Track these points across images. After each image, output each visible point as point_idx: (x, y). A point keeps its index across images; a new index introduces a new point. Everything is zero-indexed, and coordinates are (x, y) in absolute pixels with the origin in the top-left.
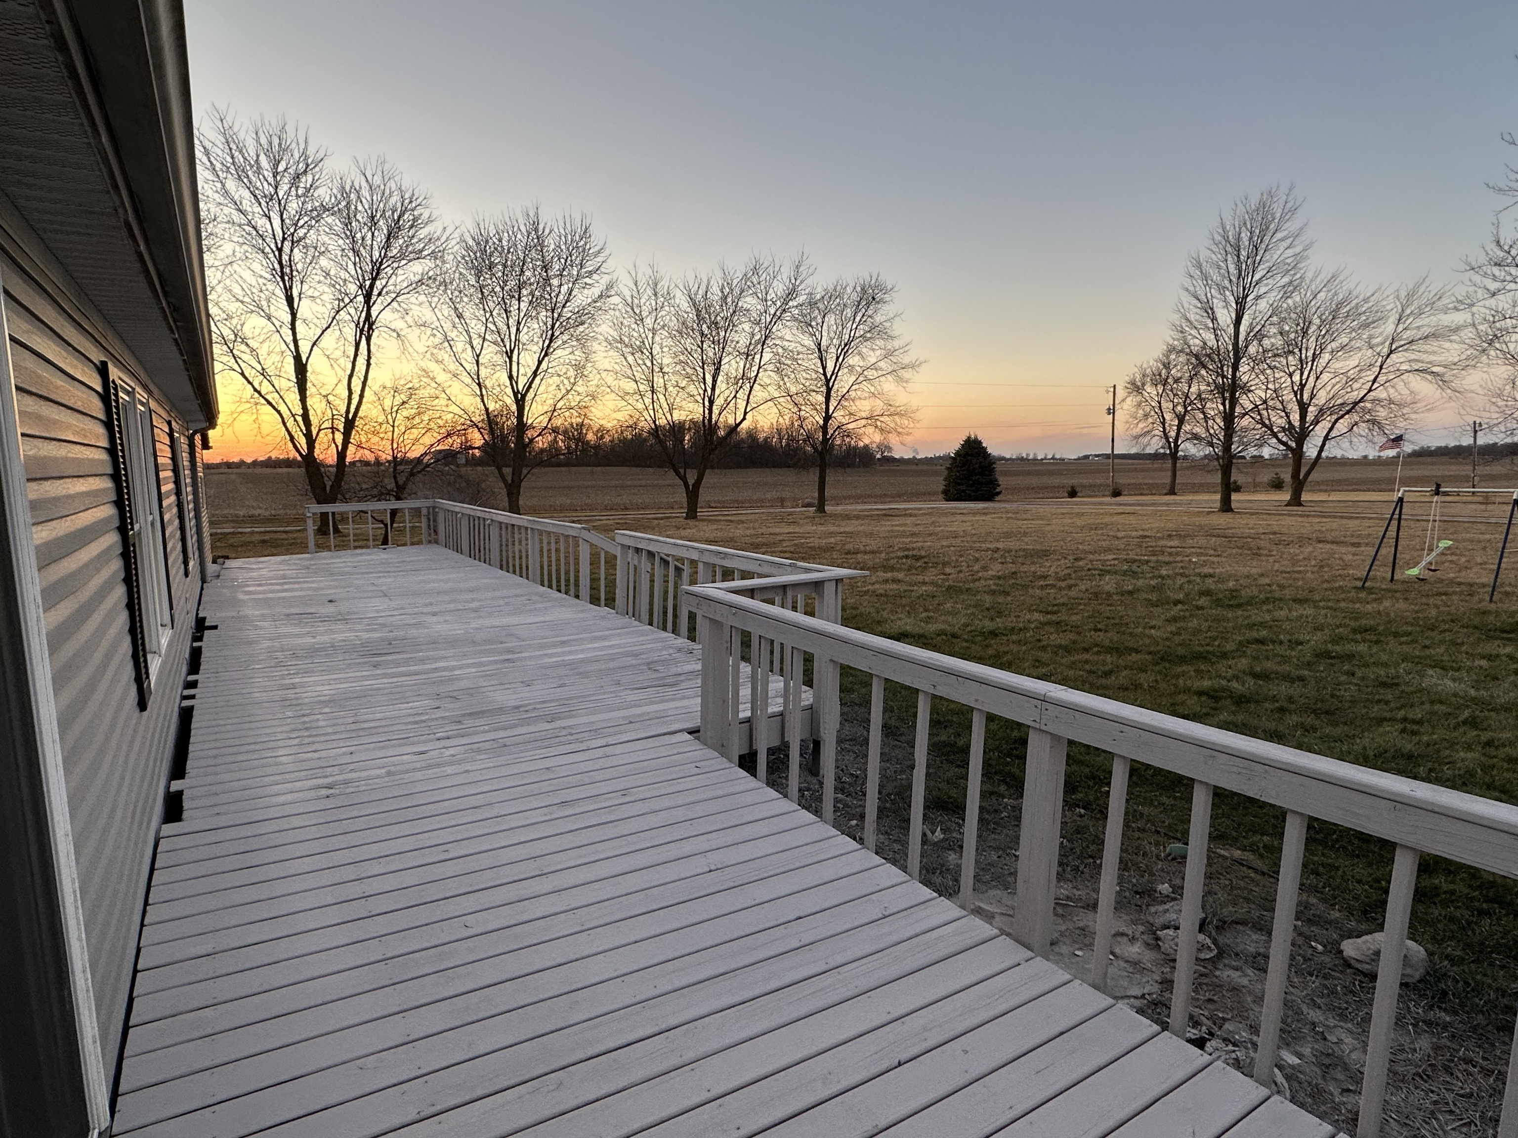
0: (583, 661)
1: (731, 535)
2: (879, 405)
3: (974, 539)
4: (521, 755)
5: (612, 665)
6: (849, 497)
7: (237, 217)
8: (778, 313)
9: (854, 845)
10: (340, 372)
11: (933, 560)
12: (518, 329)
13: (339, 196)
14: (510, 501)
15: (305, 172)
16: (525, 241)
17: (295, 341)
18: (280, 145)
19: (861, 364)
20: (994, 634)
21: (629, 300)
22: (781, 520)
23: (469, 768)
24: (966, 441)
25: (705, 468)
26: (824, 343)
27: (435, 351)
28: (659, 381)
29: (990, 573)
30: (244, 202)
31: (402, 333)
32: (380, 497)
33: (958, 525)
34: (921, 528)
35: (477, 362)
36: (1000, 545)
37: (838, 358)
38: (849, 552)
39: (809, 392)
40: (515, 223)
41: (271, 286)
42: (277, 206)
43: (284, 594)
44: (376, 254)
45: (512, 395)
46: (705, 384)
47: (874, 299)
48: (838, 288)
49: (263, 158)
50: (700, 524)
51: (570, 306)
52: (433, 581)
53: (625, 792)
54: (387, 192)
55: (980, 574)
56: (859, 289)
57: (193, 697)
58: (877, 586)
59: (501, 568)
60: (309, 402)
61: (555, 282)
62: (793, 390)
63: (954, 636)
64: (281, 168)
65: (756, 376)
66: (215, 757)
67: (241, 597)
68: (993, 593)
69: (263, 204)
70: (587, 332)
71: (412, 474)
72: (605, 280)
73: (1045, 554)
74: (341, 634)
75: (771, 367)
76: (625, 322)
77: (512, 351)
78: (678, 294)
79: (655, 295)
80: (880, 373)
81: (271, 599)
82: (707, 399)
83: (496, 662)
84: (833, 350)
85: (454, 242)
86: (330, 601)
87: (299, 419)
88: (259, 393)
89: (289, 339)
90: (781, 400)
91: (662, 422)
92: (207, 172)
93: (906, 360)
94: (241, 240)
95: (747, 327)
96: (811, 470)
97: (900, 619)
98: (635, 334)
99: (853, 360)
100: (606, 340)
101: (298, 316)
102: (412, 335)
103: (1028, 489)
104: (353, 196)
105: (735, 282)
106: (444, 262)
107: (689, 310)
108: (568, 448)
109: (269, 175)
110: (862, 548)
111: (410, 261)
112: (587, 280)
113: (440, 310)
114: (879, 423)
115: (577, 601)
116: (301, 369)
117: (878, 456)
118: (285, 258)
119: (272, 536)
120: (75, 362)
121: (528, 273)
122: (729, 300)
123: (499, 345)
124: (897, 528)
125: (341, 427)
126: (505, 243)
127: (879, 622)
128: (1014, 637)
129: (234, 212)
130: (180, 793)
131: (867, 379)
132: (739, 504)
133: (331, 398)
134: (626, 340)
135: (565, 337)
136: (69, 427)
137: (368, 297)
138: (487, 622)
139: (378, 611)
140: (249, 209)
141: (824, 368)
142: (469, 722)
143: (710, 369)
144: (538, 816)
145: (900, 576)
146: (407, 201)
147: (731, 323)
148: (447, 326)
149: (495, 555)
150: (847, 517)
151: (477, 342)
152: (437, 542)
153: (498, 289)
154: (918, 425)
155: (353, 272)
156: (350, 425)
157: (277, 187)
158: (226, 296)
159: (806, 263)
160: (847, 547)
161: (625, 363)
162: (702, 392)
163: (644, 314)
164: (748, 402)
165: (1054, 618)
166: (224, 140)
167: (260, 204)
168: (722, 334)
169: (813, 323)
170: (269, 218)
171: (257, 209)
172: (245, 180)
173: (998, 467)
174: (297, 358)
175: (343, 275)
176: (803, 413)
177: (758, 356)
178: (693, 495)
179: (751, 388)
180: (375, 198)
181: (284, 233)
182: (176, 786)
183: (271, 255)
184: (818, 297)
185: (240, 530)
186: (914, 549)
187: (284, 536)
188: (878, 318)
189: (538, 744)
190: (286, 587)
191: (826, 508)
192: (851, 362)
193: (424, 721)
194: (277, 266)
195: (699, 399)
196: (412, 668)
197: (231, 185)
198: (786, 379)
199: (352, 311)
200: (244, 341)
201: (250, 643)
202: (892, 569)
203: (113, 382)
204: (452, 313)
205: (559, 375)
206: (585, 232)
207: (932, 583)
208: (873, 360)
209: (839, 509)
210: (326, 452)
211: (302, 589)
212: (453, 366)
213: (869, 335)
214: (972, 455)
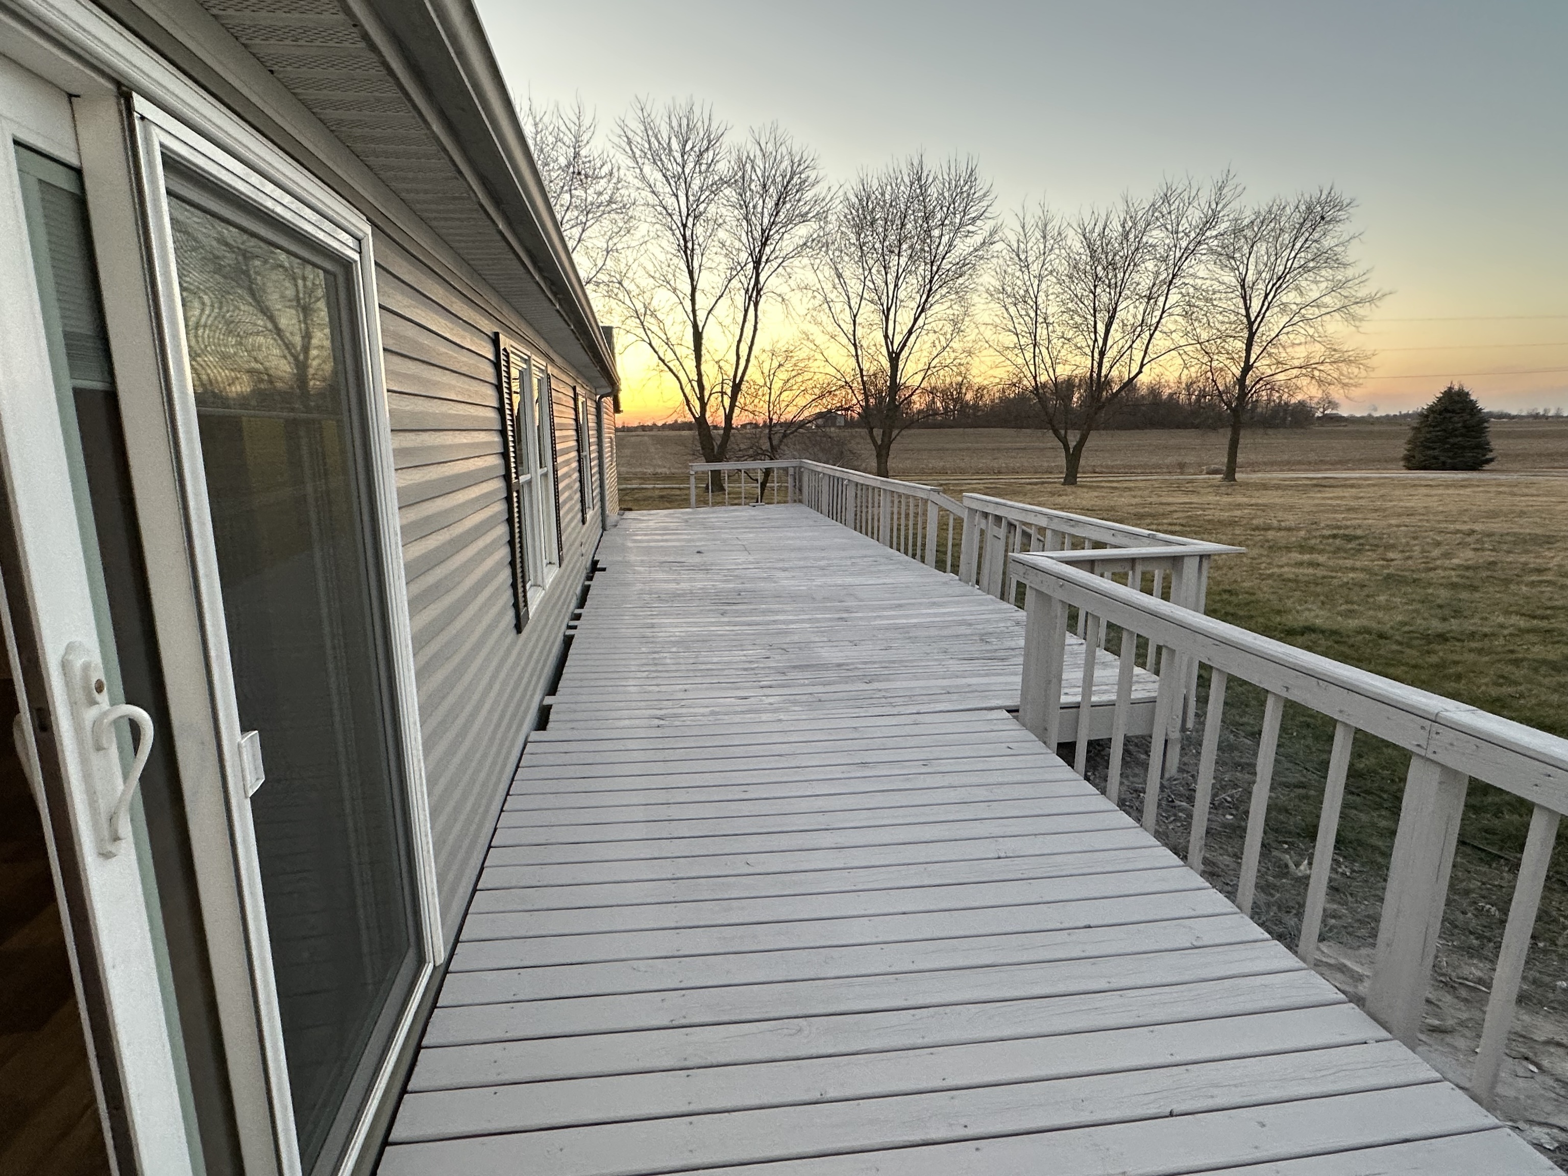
0: (915, 626)
1: (1112, 503)
2: (1318, 351)
3: (1441, 518)
4: (833, 711)
5: (946, 632)
6: (1272, 464)
7: (652, 199)
8: (1191, 247)
9: (1175, 860)
10: (730, 336)
11: (1372, 541)
12: (896, 285)
13: (736, 168)
14: (879, 463)
15: (707, 149)
16: (907, 193)
17: (694, 311)
18: (688, 125)
19: (1298, 300)
20: (1443, 638)
21: (1015, 246)
22: (1179, 488)
23: (782, 717)
24: (1445, 393)
25: (1090, 429)
26: (1250, 278)
27: (815, 313)
28: (1042, 332)
29: (1456, 561)
30: (657, 183)
31: (786, 297)
32: (754, 457)
33: (1417, 501)
34: (1362, 502)
35: (854, 321)
36: (1478, 527)
37: (1266, 295)
38: (1257, 528)
39: (1224, 337)
40: (898, 173)
41: (676, 261)
42: (683, 184)
43: (662, 544)
44: (766, 221)
45: (886, 355)
46: (1095, 332)
47: (1323, 218)
48: (1275, 208)
49: (674, 140)
50: (1079, 491)
51: (951, 257)
52: (789, 538)
53: (926, 762)
54: (779, 157)
55: (1438, 563)
56: (1303, 208)
57: (575, 627)
58: (1286, 569)
59: (855, 529)
60: (703, 367)
61: (936, 233)
62: (1204, 336)
63: (1382, 636)
64: (688, 148)
65: (1158, 322)
66: (581, 680)
67: (630, 544)
68: (1454, 586)
69: (673, 184)
70: (967, 283)
71: (785, 436)
72: (988, 226)
73: (1549, 540)
74: (701, 582)
75: (1178, 310)
76: (1009, 270)
77: (889, 309)
78: (1071, 233)
79: (1044, 237)
80: (1324, 310)
81: (651, 547)
82: (1096, 350)
83: (830, 620)
84: (1261, 286)
85: (838, 201)
86: (699, 552)
87: (695, 384)
88: (663, 361)
89: (689, 309)
90: (1187, 349)
91: (1043, 378)
92: (629, 159)
93: (1362, 293)
94: (654, 220)
95: (1150, 265)
96: (1221, 431)
97: (1309, 610)
98: (1019, 283)
99: (1289, 297)
100: (987, 291)
101: (698, 287)
102: (795, 298)
103: (1540, 455)
104: (748, 167)
105: (1140, 214)
106: (826, 223)
107: (1082, 251)
108: (946, 408)
109: (678, 156)
110: (1275, 523)
111: (796, 225)
112: (970, 228)
113: (822, 271)
114: (1316, 373)
115: (922, 564)
116: (698, 337)
117: (1319, 414)
118: (688, 233)
119: (669, 492)
120: (462, 333)
121: (909, 226)
122: (1131, 236)
123: (876, 304)
124: (1329, 502)
125: (729, 391)
126: (887, 197)
127: (1279, 612)
128: (1474, 645)
129: (650, 195)
130: (549, 707)
131: (1304, 319)
132: (1129, 470)
133: (722, 363)
134: (1009, 289)
135: (944, 290)
136: (451, 387)
137: (757, 264)
138: (829, 580)
139: (737, 564)
140: (661, 190)
141: (1247, 309)
142: (793, 675)
143: (1102, 317)
144: (837, 773)
145: (1321, 559)
146: (796, 165)
147: (1131, 262)
148: (828, 287)
149: (850, 516)
150: (1265, 487)
151: (854, 302)
152: (800, 501)
153: (877, 245)
154: (1372, 374)
155: (745, 240)
156: (736, 388)
157: (684, 167)
158: (641, 272)
159: (1231, 184)
160: (1254, 522)
161: (1006, 315)
162: (1091, 343)
163: (1030, 260)
164: (1146, 352)
165: (1544, 624)
166: (643, 128)
167: (670, 185)
168: (1120, 275)
169: (1237, 255)
170: (677, 196)
171: (668, 189)
172: (659, 163)
173: (1493, 427)
174: (695, 325)
175: (737, 244)
176: (1215, 364)
177: (1162, 299)
178: (1073, 458)
179: (1151, 336)
180: (767, 166)
181: (688, 210)
182: (548, 700)
183: (677, 232)
184: (1246, 222)
185: (644, 486)
186: (1347, 527)
187: (678, 492)
188: (1327, 242)
189: (850, 703)
190: (665, 537)
191: (1237, 476)
192: (1284, 299)
193: (753, 669)
194: (682, 242)
195: (1088, 351)
196: (754, 618)
197: (648, 169)
198: (1196, 324)
199: (743, 279)
200: (653, 314)
201: (628, 584)
202: (1312, 550)
203: (505, 350)
204: (833, 273)
205: (935, 332)
206: (971, 174)
207: (1363, 570)
208: (1315, 295)
209: (1256, 477)
210: (715, 416)
211: (679, 540)
212: (831, 328)
213: (1311, 264)
214: (1453, 411)
